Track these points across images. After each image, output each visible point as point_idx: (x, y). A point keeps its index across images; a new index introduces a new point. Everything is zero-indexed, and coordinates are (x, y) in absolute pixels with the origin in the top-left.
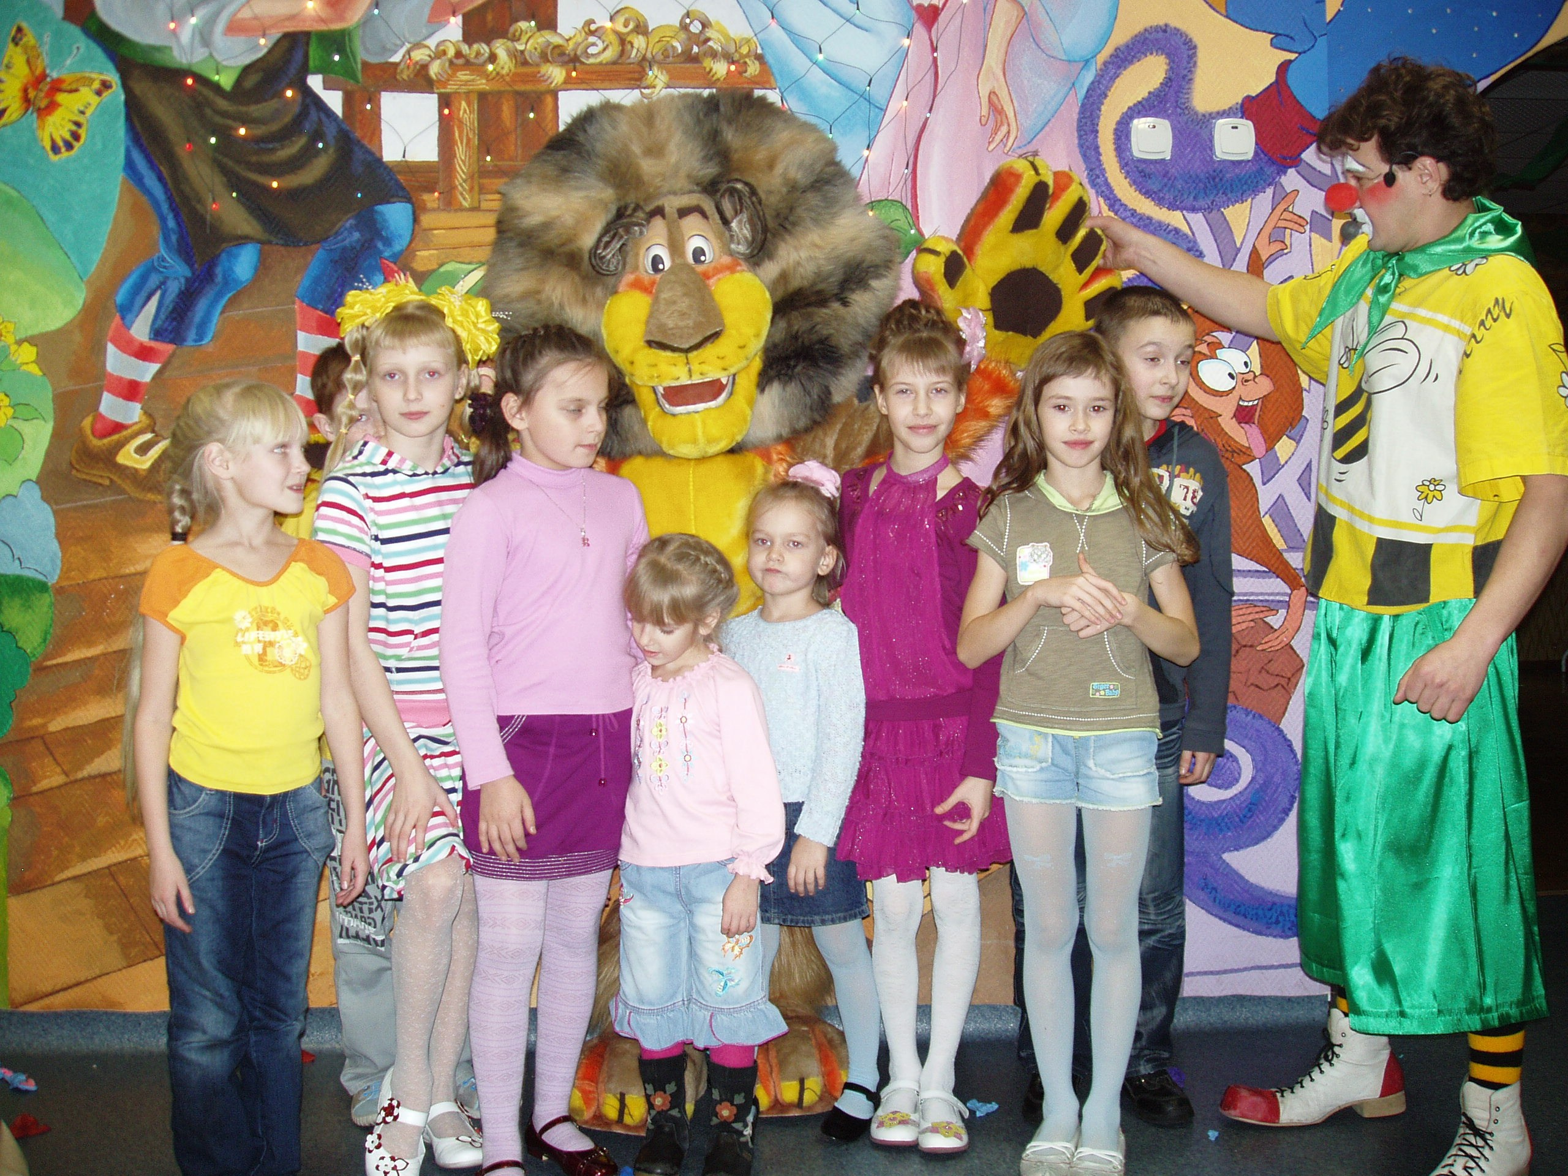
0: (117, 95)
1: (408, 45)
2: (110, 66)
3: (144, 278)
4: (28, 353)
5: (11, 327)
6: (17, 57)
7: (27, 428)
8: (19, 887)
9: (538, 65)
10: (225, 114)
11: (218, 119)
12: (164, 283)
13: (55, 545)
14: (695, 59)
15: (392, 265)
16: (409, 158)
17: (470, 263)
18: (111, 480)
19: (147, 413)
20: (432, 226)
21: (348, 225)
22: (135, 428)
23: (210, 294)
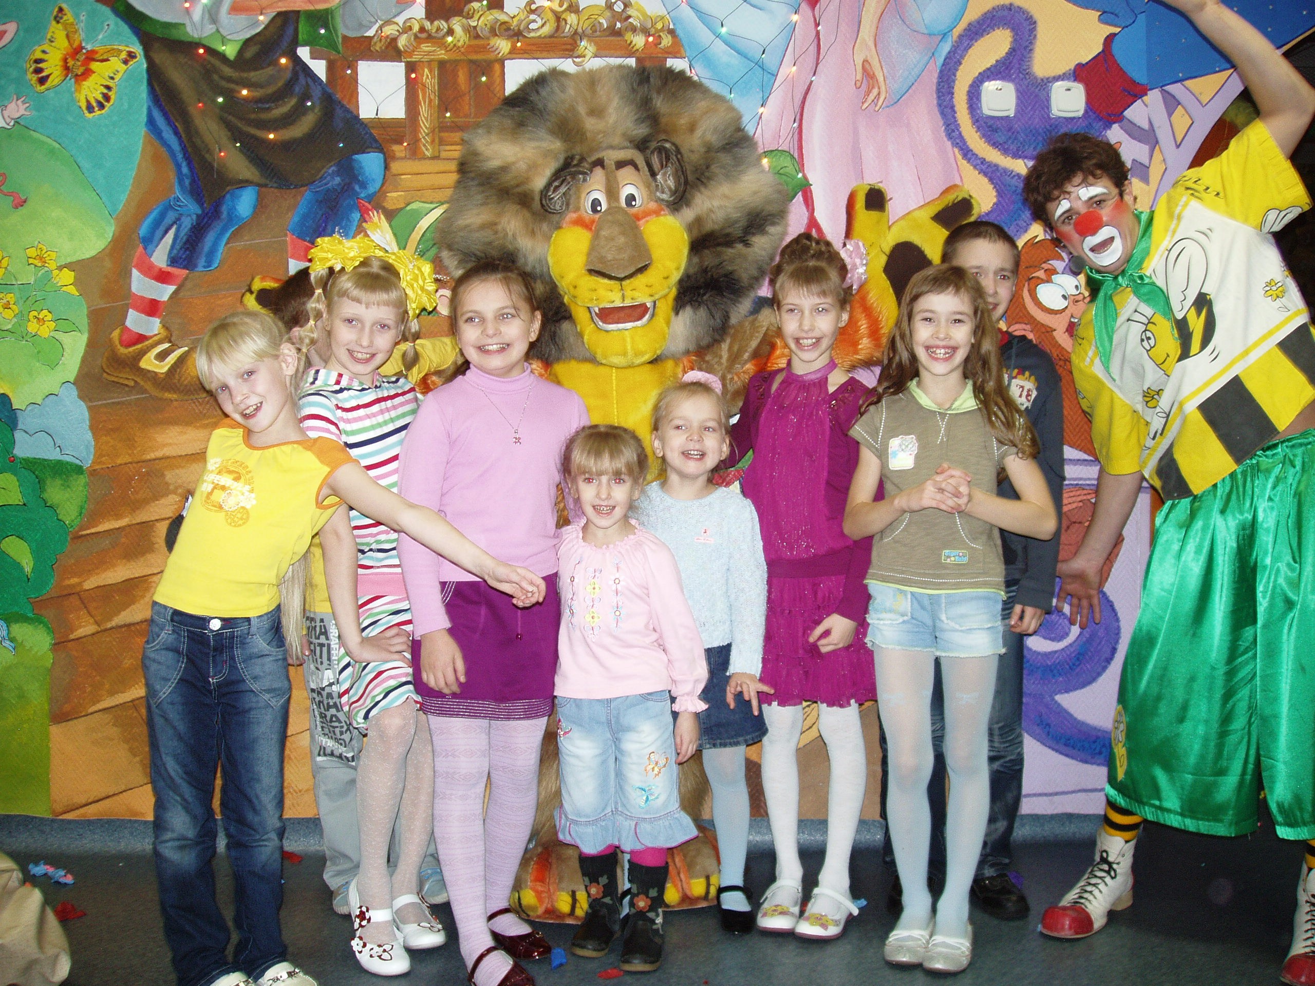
0: (141, 63)
1: (380, 22)
2: (135, 39)
3: (163, 215)
4: (68, 277)
5: (54, 255)
6: (58, 32)
7: (66, 339)
8: (60, 717)
9: (488, 39)
10: (230, 80)
11: (224, 84)
12: (179, 219)
13: (89, 436)
14: (618, 33)
15: (367, 204)
16: (380, 116)
17: (431, 203)
18: (136, 382)
19: (165, 326)
20: (400, 172)
21: (330, 171)
22: (155, 338)
23: (217, 227)
